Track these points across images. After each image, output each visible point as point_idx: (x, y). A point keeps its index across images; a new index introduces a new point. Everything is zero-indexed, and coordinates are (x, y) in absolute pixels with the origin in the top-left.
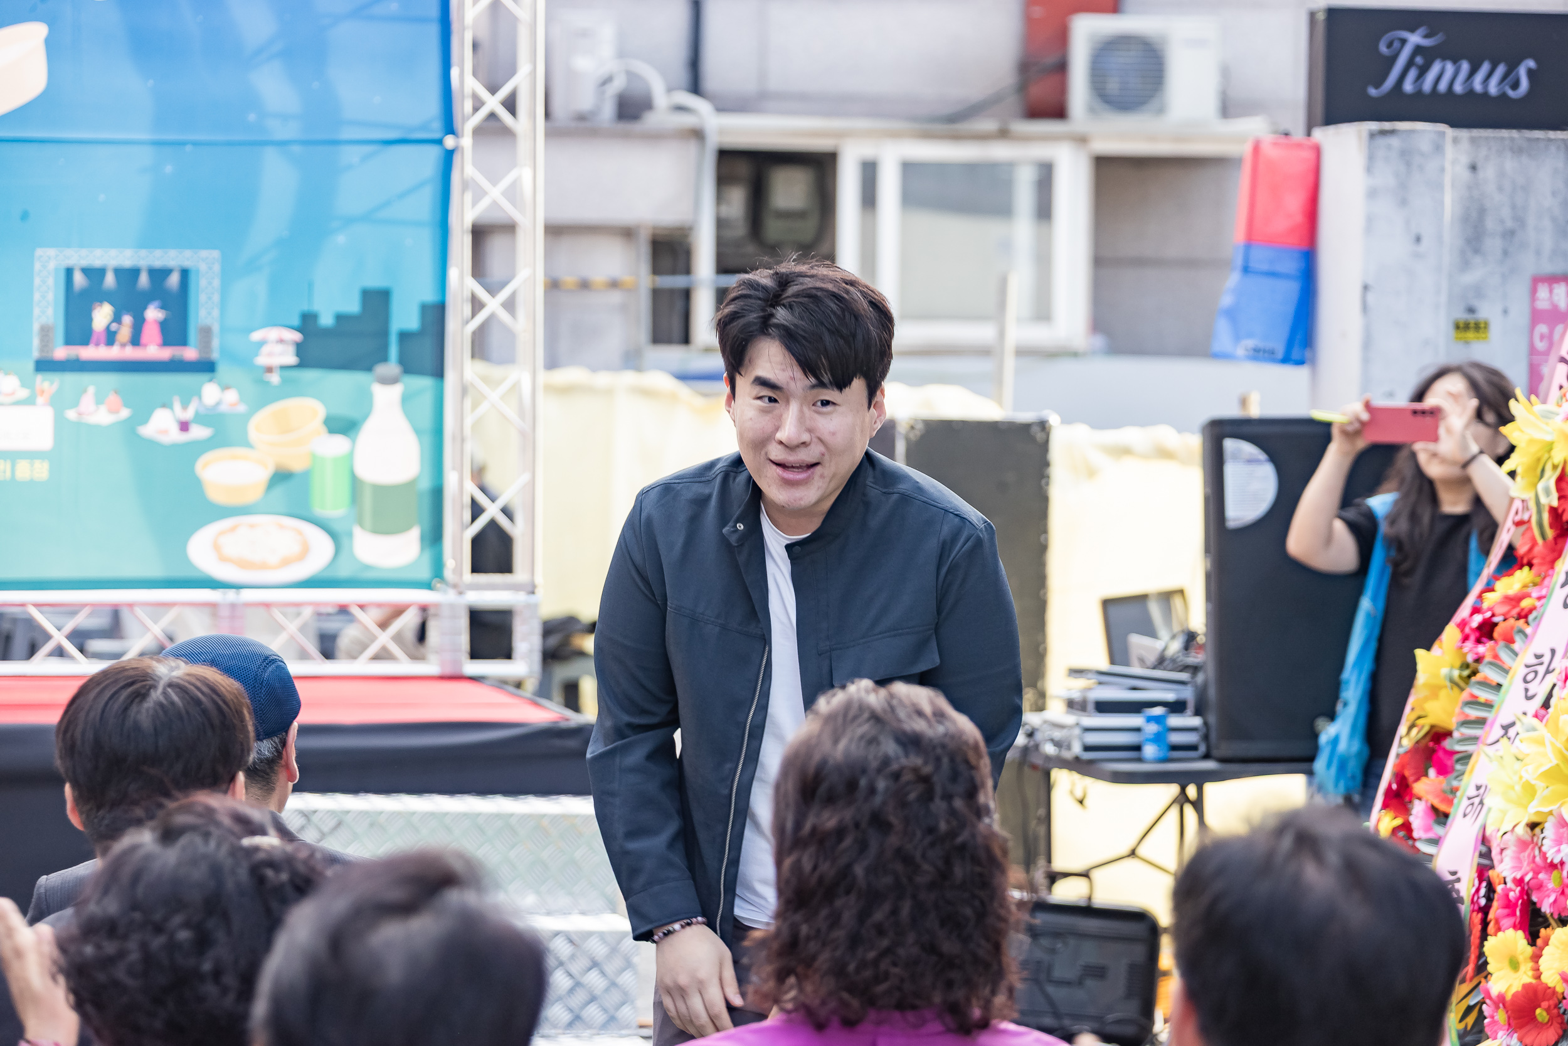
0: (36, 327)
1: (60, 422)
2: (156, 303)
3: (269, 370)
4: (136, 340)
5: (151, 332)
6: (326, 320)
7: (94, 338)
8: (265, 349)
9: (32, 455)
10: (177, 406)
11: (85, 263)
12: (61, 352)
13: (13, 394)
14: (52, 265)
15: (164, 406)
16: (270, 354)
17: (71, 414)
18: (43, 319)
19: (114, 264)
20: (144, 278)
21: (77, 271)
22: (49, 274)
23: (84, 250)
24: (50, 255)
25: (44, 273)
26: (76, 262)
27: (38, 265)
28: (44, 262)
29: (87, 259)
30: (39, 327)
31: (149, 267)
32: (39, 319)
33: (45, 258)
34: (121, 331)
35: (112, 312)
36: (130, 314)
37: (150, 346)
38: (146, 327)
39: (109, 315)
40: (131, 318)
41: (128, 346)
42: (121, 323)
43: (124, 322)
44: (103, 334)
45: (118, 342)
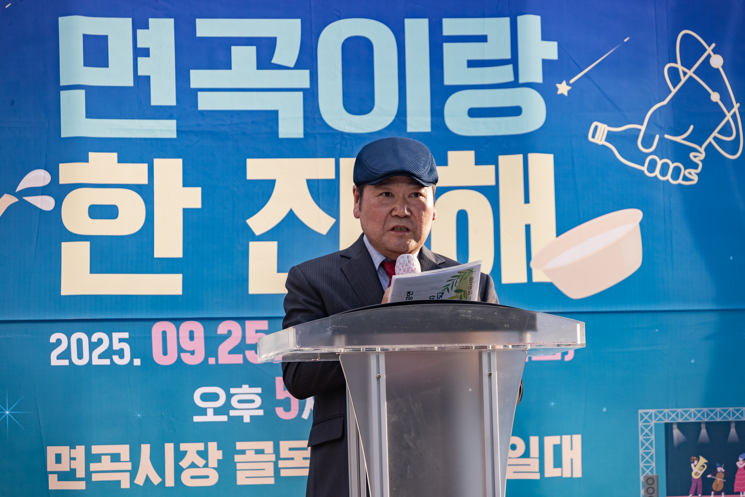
0: (642, 479)
4: (729, 489)
5: (742, 480)
7: (693, 489)
11: (680, 420)
14: (652, 423)
18: (648, 471)
19: (706, 420)
20: (733, 431)
21: (675, 426)
22: (651, 430)
23: (680, 410)
24: (651, 414)
25: (647, 431)
26: (673, 419)
27: (640, 424)
28: (646, 421)
29: (682, 416)
30: (644, 479)
31: (736, 422)
32: (644, 472)
33: (646, 417)
34: (715, 481)
35: (705, 463)
36: (723, 466)
37: (741, 493)
38: (737, 477)
39: (703, 466)
40: (724, 468)
41: (723, 494)
42: (715, 473)
43: (718, 472)
44: (700, 483)
45: (713, 491)
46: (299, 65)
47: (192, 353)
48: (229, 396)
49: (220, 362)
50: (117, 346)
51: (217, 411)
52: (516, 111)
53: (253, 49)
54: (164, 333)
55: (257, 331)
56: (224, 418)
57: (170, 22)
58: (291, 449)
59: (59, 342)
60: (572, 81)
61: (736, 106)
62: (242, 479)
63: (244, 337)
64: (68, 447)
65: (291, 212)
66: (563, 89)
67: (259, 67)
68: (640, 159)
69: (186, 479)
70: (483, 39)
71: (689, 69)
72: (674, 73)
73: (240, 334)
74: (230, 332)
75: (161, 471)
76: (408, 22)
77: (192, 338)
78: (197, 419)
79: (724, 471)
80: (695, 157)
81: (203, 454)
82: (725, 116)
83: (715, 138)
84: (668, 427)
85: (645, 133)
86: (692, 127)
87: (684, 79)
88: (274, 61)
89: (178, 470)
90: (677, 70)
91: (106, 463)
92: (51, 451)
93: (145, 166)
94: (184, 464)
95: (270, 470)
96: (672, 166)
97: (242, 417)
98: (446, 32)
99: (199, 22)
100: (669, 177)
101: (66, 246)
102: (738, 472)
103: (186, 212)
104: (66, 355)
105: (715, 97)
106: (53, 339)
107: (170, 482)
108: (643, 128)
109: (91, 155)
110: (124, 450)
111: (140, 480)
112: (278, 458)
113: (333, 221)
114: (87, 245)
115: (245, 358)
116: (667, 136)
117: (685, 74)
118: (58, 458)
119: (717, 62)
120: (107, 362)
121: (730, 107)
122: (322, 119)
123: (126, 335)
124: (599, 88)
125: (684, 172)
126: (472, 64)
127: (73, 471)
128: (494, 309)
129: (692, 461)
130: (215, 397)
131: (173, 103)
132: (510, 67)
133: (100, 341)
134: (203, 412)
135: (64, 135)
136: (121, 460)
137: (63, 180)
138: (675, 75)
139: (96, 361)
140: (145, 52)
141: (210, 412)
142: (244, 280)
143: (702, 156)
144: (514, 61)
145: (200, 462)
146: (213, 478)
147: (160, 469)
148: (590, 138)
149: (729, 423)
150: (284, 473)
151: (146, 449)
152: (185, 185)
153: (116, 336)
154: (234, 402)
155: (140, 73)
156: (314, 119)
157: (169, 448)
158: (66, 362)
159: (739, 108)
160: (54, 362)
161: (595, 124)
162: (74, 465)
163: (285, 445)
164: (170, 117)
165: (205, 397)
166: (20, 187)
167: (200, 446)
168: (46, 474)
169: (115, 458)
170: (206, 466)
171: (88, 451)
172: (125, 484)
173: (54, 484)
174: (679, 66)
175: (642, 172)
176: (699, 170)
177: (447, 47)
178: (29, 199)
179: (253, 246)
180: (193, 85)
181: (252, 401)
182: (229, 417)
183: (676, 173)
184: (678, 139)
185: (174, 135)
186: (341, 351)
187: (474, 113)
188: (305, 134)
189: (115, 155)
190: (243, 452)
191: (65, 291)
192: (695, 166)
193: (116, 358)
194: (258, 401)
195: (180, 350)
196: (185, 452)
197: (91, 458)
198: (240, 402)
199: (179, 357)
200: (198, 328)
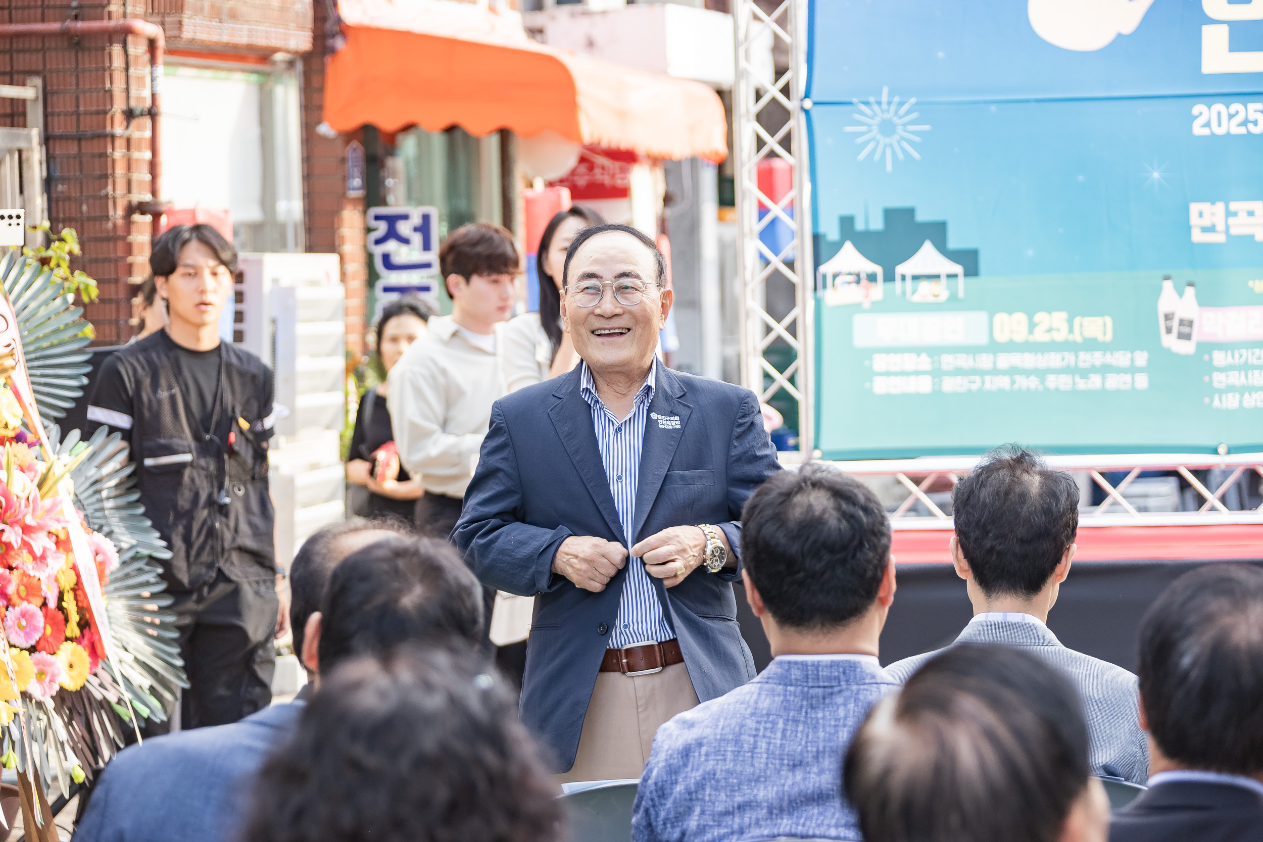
50: (1252, 116)
59: (1200, 113)
64: (1210, 204)
91: (1243, 217)
92: (1195, 208)
101: (1207, 30)
104: (1207, 124)
106: (1195, 111)
114: (1225, 29)
118: (1201, 215)
120: (1242, 130)
123: (1259, 106)
127: (1214, 225)
133: (1237, 112)
136: (1256, 216)
139: (1233, 130)
153: (1252, 107)
158: (1206, 132)
160: (1198, 129)
162: (1215, 219)
168: (1188, 228)
169: (1251, 213)
171: (1227, 207)
173: (1197, 236)
191: (1205, 70)
193: (1251, 127)
197: (1229, 214)
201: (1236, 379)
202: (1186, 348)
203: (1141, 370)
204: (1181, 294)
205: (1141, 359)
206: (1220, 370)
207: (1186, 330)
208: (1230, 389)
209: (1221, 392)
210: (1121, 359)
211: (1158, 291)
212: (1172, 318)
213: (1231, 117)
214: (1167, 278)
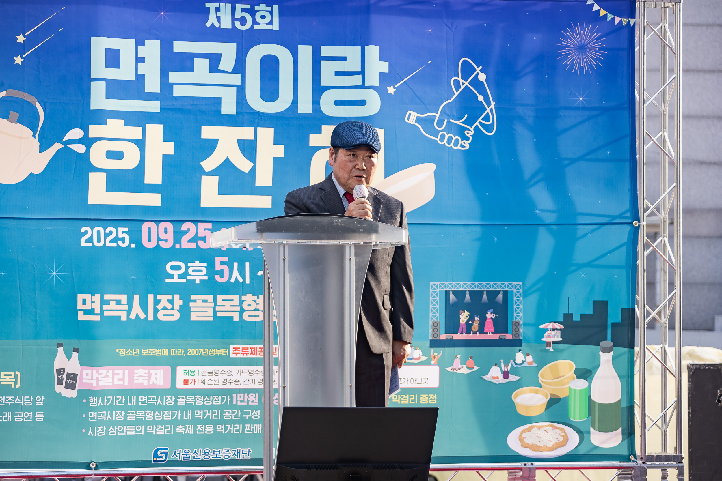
0: (431, 323)
1: (443, 374)
2: (492, 310)
3: (548, 344)
4: (481, 330)
5: (489, 325)
6: (576, 318)
7: (460, 330)
8: (546, 334)
9: (428, 391)
10: (502, 365)
11: (454, 289)
12: (443, 336)
13: (419, 358)
14: (438, 291)
15: (496, 365)
16: (549, 337)
17: (449, 369)
18: (434, 319)
19: (469, 289)
20: (485, 296)
21: (451, 293)
22: (437, 295)
23: (454, 283)
24: (437, 285)
25: (434, 295)
26: (450, 288)
27: (431, 291)
28: (434, 289)
29: (455, 286)
30: (432, 323)
31: (487, 291)
32: (432, 319)
33: (434, 287)
34: (474, 325)
35: (468, 315)
36: (478, 316)
37: (488, 333)
38: (486, 323)
39: (467, 317)
40: (479, 318)
41: (478, 333)
42: (473, 320)
43: (475, 320)
44: (465, 327)
45: (472, 331)
46: (234, 71)
47: (166, 241)
48: (187, 268)
49: (183, 247)
50: (121, 236)
51: (180, 276)
52: (363, 103)
53: (207, 60)
54: (149, 229)
55: (205, 229)
56: (184, 281)
57: (158, 42)
58: (223, 300)
59: (86, 232)
60: (396, 86)
61: (493, 104)
62: (194, 317)
63: (197, 233)
64: (91, 295)
65: (227, 160)
66: (391, 90)
67: (211, 71)
68: (435, 133)
69: (160, 316)
70: (344, 59)
71: (466, 81)
72: (457, 83)
73: (195, 231)
74: (189, 229)
75: (145, 311)
76: (301, 48)
77: (166, 232)
78: (168, 280)
79: (479, 319)
80: (468, 133)
81: (171, 302)
82: (486, 110)
83: (480, 123)
84: (447, 293)
85: (438, 118)
86: (466, 116)
87: (462, 87)
88: (220, 68)
89: (156, 311)
90: (459, 81)
91: (113, 305)
92: (80, 297)
93: (141, 128)
94: (159, 307)
95: (210, 312)
96: (454, 138)
97: (194, 280)
98: (323, 54)
99: (175, 43)
100: (452, 145)
102: (487, 320)
103: (164, 156)
104: (90, 240)
105: (481, 98)
106: (83, 230)
107: (151, 318)
108: (438, 115)
109: (108, 121)
110: (124, 298)
111: (133, 316)
112: (216, 305)
113: (252, 165)
114: (105, 174)
115: (197, 245)
116: (451, 121)
117: (463, 84)
118: (84, 302)
119: (482, 77)
120: (115, 245)
121: (489, 104)
122: (248, 104)
123: (126, 229)
124: (413, 91)
125: (461, 142)
126: (337, 73)
127: (93, 309)
128: (354, 220)
129: (460, 313)
130: (179, 268)
131: (158, 91)
132: (360, 76)
133: (111, 232)
134: (171, 276)
135: (92, 108)
136: (122, 304)
137: (91, 135)
138: (457, 84)
139: (108, 244)
140: (143, 60)
141: (176, 277)
142: (198, 199)
143: (472, 133)
144: (362, 72)
145: (169, 306)
146: (177, 316)
147: (145, 309)
148: (406, 120)
149: (483, 291)
150: (219, 314)
151: (137, 298)
152: (164, 140)
153: (121, 229)
154: (190, 271)
155: (139, 72)
156: (243, 103)
157: (151, 297)
158: (90, 244)
159: (494, 105)
160: (83, 244)
161: (409, 112)
162: (93, 306)
163: (220, 298)
164: (156, 99)
165: (173, 268)
166: (65, 139)
167: (169, 297)
168: (76, 311)
169: (118, 302)
170: (172, 308)
171: (102, 298)
172: (124, 318)
173: (81, 316)
174: (460, 79)
175: (437, 141)
176: (470, 141)
177: (324, 64)
178: (70, 146)
179: (204, 178)
180: (171, 81)
181: (201, 271)
182: (187, 280)
183: (456, 142)
184: (458, 122)
185: (159, 111)
186: (262, 242)
187: (338, 103)
188: (237, 113)
189: (122, 121)
190: (195, 301)
191: (90, 202)
192: (468, 139)
193: (120, 243)
194: (205, 271)
195: (159, 239)
196: (160, 300)
197: (104, 302)
198: (194, 271)
199: (158, 243)
200: (170, 226)
201: (103, 416)
202: (71, 394)
203: (39, 409)
204: (69, 357)
205: (40, 402)
206: (94, 409)
207: (72, 381)
208: (101, 423)
209: (94, 425)
210: (27, 401)
211: (54, 354)
212: (63, 374)
213: (107, 235)
214: (60, 345)
